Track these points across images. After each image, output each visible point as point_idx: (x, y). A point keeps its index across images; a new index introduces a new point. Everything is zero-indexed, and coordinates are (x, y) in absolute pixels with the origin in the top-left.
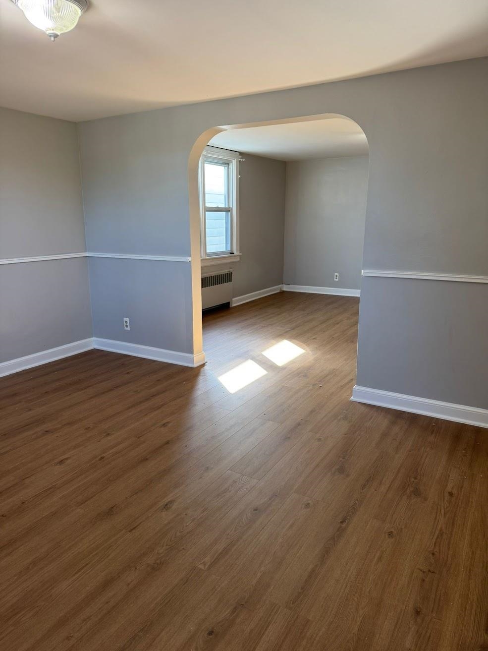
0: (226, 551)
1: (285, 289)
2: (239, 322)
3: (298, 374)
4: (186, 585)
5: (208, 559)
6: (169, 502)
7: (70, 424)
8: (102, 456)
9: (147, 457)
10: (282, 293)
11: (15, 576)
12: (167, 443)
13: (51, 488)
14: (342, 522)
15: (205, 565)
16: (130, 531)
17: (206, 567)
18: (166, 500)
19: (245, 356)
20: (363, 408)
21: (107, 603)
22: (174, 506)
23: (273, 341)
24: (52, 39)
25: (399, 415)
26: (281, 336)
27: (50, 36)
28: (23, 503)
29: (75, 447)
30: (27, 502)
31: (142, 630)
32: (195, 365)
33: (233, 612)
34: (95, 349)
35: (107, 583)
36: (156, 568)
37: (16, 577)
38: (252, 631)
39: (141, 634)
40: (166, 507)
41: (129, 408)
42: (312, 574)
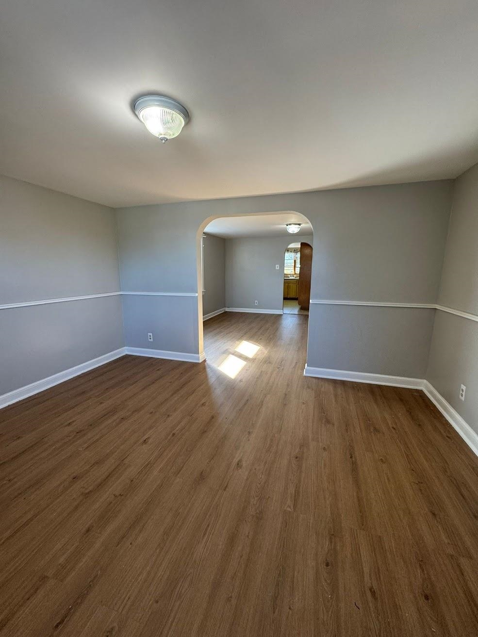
0: (297, 492)
1: (227, 310)
2: (211, 331)
3: (265, 362)
4: (287, 527)
5: (289, 502)
6: (238, 462)
7: (137, 411)
8: (173, 432)
9: (205, 430)
10: (226, 312)
11: (156, 549)
12: (213, 417)
13: (148, 465)
14: (351, 457)
15: (290, 507)
16: (225, 490)
17: (292, 508)
18: (236, 460)
19: (226, 352)
20: (314, 380)
21: (241, 557)
22: (244, 464)
23: (237, 342)
24: (163, 141)
25: (334, 382)
26: (241, 338)
27: (162, 140)
28: (132, 481)
29: (150, 428)
30: (134, 480)
31: (279, 575)
32: (200, 361)
33: (331, 542)
34: (126, 355)
35: (232, 540)
36: (259, 517)
37: (158, 550)
38: (352, 554)
39: (281, 579)
40: (239, 465)
41: (172, 395)
42: (359, 500)
